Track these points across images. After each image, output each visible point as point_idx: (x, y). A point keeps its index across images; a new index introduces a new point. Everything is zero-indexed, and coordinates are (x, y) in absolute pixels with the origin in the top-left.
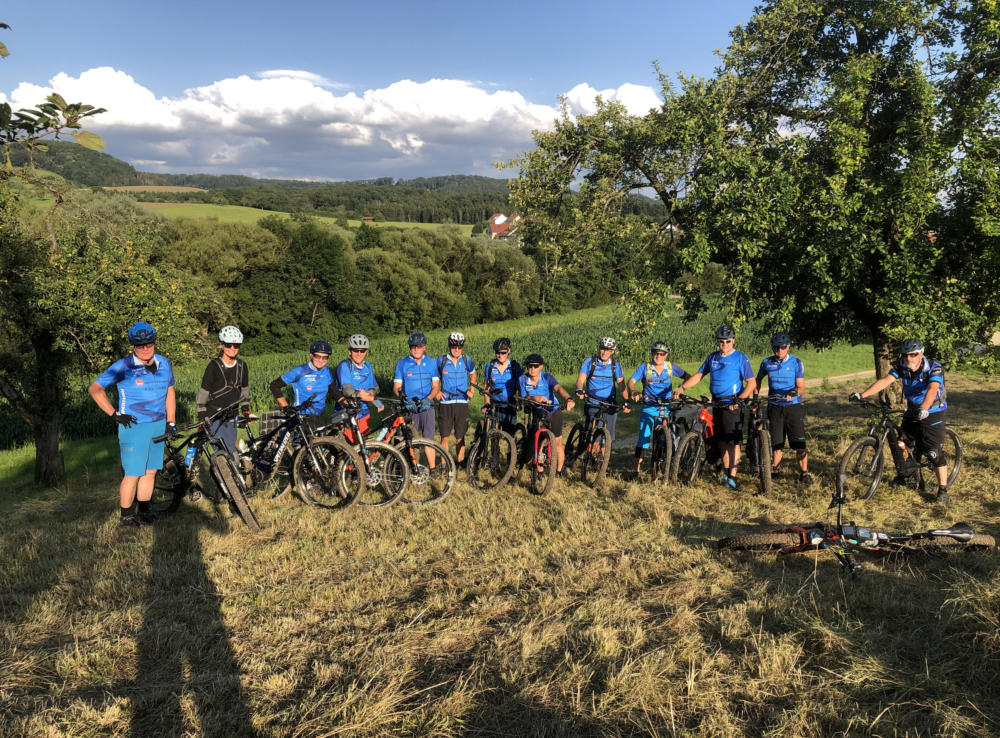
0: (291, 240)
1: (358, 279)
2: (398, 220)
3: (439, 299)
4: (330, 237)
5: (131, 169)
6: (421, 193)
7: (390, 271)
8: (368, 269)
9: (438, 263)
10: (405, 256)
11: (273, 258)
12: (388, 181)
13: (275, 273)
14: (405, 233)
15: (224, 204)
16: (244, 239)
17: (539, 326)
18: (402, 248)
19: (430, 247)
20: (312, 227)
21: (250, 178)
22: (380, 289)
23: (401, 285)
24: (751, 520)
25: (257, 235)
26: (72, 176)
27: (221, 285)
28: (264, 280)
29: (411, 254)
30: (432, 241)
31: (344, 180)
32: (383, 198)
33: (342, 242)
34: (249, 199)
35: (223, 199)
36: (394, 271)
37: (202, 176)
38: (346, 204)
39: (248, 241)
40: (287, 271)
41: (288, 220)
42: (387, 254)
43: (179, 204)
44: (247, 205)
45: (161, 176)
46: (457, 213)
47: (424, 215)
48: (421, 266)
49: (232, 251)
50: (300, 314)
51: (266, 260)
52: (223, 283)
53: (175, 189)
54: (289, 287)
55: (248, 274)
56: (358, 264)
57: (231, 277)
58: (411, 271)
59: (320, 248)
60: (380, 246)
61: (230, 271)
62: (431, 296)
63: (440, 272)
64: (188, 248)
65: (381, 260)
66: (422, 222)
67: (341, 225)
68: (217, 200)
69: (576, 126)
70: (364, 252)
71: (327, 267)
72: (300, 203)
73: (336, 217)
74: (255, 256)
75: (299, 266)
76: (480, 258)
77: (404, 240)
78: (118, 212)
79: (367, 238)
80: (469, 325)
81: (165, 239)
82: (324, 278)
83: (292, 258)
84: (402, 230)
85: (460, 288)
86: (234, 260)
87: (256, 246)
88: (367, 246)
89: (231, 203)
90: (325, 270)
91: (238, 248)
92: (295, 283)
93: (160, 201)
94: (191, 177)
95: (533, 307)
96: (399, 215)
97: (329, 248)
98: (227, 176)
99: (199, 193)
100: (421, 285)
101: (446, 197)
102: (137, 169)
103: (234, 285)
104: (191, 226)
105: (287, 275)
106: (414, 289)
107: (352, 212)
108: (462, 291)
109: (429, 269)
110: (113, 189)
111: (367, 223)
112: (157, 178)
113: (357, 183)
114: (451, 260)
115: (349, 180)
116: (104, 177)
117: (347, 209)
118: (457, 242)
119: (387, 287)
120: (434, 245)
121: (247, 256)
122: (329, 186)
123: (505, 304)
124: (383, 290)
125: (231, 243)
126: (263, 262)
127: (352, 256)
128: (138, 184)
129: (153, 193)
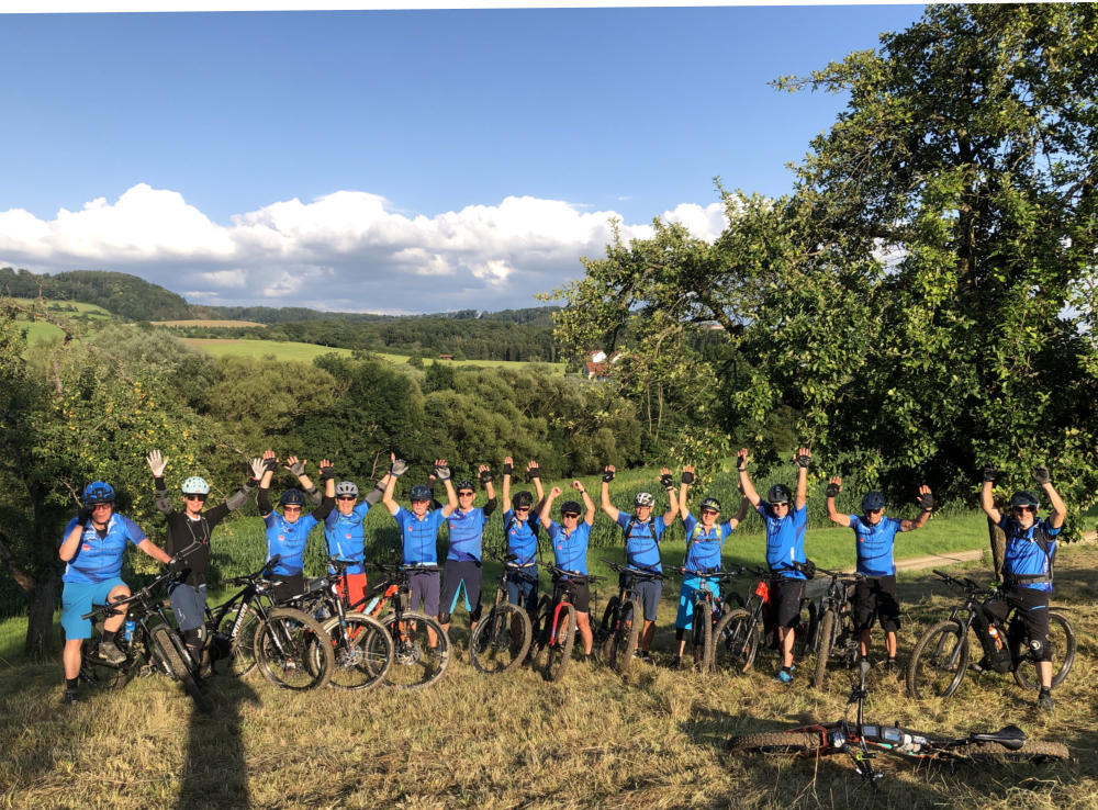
0: (351, 382)
1: (426, 425)
2: (481, 359)
3: (520, 449)
4: (395, 378)
5: (182, 301)
6: (508, 327)
7: (464, 417)
8: (438, 415)
9: (520, 408)
10: (481, 400)
11: (330, 401)
12: (471, 314)
13: (332, 419)
14: (483, 372)
15: (283, 340)
16: (298, 380)
17: (640, 482)
18: (478, 390)
19: (510, 389)
20: (374, 366)
21: (315, 312)
22: (451, 437)
23: (475, 432)
24: (789, 717)
25: (312, 375)
26: (119, 310)
27: (269, 432)
28: (318, 427)
29: (488, 396)
30: (513, 382)
31: (420, 314)
32: (463, 333)
33: (408, 383)
34: (311, 334)
35: (283, 335)
36: (468, 417)
37: (260, 309)
38: (422, 341)
39: (302, 383)
40: (345, 416)
41: (348, 359)
42: (460, 397)
43: (233, 341)
44: (309, 342)
45: (216, 309)
46: (550, 349)
47: (511, 353)
48: (500, 411)
49: (283, 394)
50: (358, 465)
51: (322, 403)
52: (273, 430)
53: (229, 324)
54: (346, 434)
55: (300, 420)
56: (426, 408)
57: (280, 424)
58: (488, 416)
59: (384, 390)
60: (453, 388)
61: (280, 416)
62: (511, 446)
63: (521, 417)
64: (233, 390)
65: (453, 404)
66: (508, 360)
67: (415, 365)
68: (275, 335)
69: (630, 251)
70: (434, 395)
71: (391, 412)
72: (371, 339)
73: (410, 355)
74: (310, 400)
75: (359, 410)
76: (570, 402)
77: (481, 380)
78: (158, 350)
79: (440, 378)
80: (554, 480)
81: (209, 380)
82: (387, 424)
83: (351, 402)
84: (480, 369)
85: (545, 437)
86: (284, 404)
87: (311, 388)
88: (439, 388)
89: (291, 340)
90: (388, 416)
91: (290, 391)
92: (354, 430)
93: (212, 337)
94: (248, 310)
95: (633, 458)
96: (481, 352)
97: (392, 390)
98: (289, 310)
99: (256, 328)
100: (498, 432)
101: (536, 332)
102: (189, 302)
103: (284, 432)
104: (238, 365)
105: (345, 421)
106: (491, 438)
107: (428, 349)
108: (548, 440)
109: (509, 414)
110: (161, 323)
111: (439, 361)
112: (211, 311)
113: (435, 316)
114: (536, 404)
115: (428, 314)
116: (154, 311)
117: (423, 346)
118: (542, 383)
119: (460, 435)
120: (515, 387)
121: (300, 399)
122: (404, 321)
123: (598, 455)
124: (454, 439)
125: (283, 385)
126: (317, 407)
127: (421, 400)
128: (189, 318)
129: (205, 327)
